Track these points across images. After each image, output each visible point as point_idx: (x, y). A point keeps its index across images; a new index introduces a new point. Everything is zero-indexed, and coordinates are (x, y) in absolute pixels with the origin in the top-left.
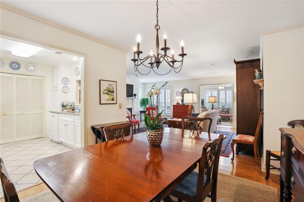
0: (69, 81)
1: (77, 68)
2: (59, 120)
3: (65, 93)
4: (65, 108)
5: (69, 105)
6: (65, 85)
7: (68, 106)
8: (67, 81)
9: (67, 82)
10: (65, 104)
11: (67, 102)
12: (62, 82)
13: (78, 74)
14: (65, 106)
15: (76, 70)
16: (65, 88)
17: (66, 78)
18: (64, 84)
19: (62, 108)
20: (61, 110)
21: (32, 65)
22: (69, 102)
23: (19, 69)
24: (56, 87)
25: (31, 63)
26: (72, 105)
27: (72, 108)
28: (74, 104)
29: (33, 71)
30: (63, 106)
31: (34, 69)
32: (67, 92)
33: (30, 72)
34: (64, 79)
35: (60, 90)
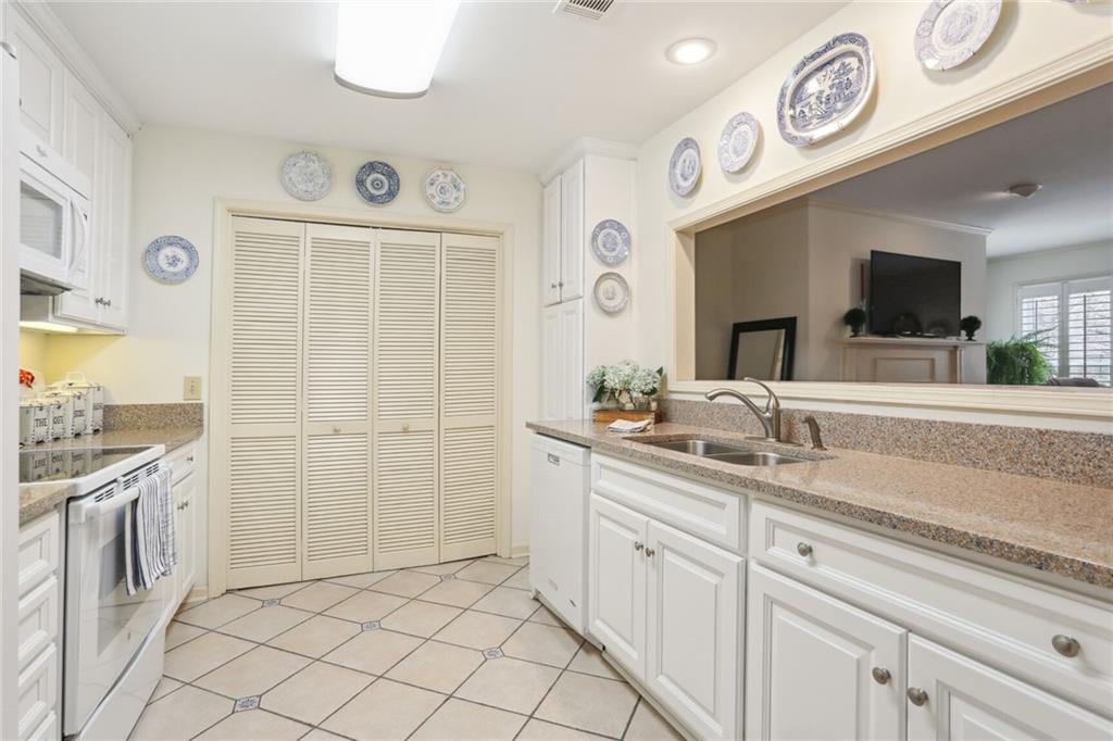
0: (628, 241)
1: (688, 143)
2: (588, 489)
3: (610, 313)
4: (612, 404)
5: (636, 384)
6: (608, 265)
7: (628, 391)
8: (616, 244)
9: (621, 248)
10: (612, 382)
11: (627, 370)
12: (595, 248)
13: (687, 185)
14: (613, 394)
15: (674, 164)
16: (608, 284)
17: (612, 227)
18: (603, 260)
19: (596, 406)
20: (588, 415)
21: (450, 173)
22: (635, 371)
23: (394, 196)
24: (561, 285)
25: (445, 165)
26: (654, 391)
27: (654, 405)
28: (664, 381)
29: (451, 207)
30: (600, 391)
31: (459, 193)
32: (623, 305)
33: (440, 211)
34: (602, 230)
35: (581, 300)
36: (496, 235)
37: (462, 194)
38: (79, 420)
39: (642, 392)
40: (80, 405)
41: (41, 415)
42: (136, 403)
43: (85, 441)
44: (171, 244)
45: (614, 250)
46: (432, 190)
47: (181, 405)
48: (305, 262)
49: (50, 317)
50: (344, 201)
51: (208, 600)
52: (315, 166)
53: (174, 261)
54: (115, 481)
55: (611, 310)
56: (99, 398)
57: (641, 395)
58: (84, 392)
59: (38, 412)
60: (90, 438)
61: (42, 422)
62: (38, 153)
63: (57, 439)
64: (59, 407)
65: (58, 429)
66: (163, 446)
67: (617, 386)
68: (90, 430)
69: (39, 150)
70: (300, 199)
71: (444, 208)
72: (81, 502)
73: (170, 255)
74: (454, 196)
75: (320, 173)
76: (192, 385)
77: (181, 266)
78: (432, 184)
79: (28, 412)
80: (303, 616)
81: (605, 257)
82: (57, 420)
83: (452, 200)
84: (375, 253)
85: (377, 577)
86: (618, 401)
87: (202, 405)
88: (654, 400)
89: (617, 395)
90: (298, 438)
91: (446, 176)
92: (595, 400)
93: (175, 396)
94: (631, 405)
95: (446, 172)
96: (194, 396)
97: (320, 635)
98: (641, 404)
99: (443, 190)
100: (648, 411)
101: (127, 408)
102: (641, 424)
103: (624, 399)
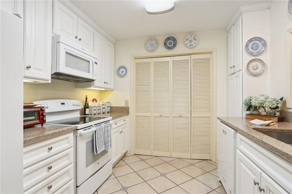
0: (265, 45)
2: (236, 147)
4: (255, 112)
5: (266, 104)
6: (254, 56)
7: (263, 107)
8: (258, 47)
9: (261, 48)
10: (254, 103)
11: (262, 98)
12: (247, 50)
14: (256, 108)
16: (254, 64)
17: (256, 40)
18: (251, 54)
19: (248, 112)
20: (244, 116)
21: (192, 35)
22: (267, 99)
23: (175, 46)
24: (234, 67)
25: (190, 33)
26: (277, 107)
27: (278, 114)
28: (284, 103)
29: (194, 46)
30: (249, 107)
31: (196, 41)
32: (262, 72)
33: (190, 48)
34: (251, 42)
35: (241, 71)
36: (210, 53)
37: (197, 42)
38: (104, 110)
39: (270, 108)
40: (104, 106)
41: (95, 108)
42: (116, 106)
43: (105, 114)
44: (122, 68)
45: (257, 49)
46: (187, 42)
47: (125, 107)
48: (152, 69)
49: (92, 86)
50: (162, 50)
51: (130, 156)
52: (153, 42)
53: (123, 72)
54: (92, 126)
55: (256, 74)
56: (109, 105)
57: (270, 109)
58: (105, 103)
59: (98, 107)
60: (106, 114)
61: (95, 110)
62: (82, 50)
63: (99, 114)
64: (99, 107)
65: (99, 111)
66: (111, 117)
67: (257, 105)
68: (106, 112)
69: (82, 49)
70: (150, 52)
71: (191, 47)
72: (78, 131)
73: (122, 70)
74: (194, 43)
75: (155, 43)
76: (127, 102)
77: (124, 73)
78: (187, 40)
79: (92, 108)
80: (148, 166)
81: (253, 53)
82: (99, 109)
83: (194, 44)
84: (171, 64)
85: (171, 159)
86: (259, 111)
87: (129, 107)
88: (278, 111)
89: (258, 108)
90: (151, 117)
91: (191, 36)
92: (247, 110)
93: (123, 105)
94: (266, 113)
95: (191, 35)
96: (127, 105)
97: (150, 173)
98: (270, 113)
99: (191, 41)
100: (275, 116)
101: (114, 107)
102: (267, 122)
103: (261, 110)
